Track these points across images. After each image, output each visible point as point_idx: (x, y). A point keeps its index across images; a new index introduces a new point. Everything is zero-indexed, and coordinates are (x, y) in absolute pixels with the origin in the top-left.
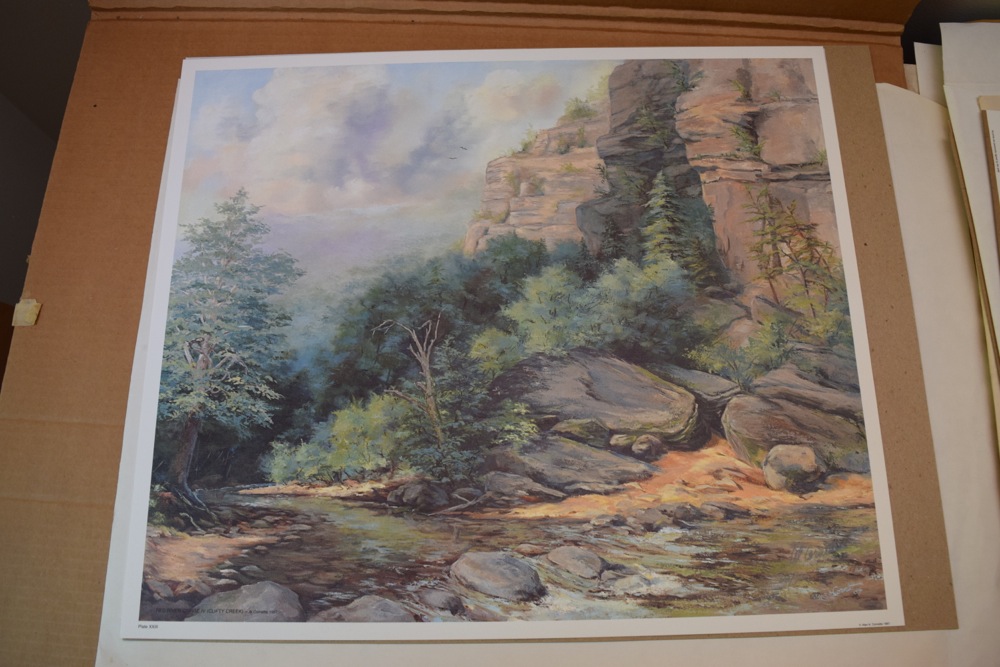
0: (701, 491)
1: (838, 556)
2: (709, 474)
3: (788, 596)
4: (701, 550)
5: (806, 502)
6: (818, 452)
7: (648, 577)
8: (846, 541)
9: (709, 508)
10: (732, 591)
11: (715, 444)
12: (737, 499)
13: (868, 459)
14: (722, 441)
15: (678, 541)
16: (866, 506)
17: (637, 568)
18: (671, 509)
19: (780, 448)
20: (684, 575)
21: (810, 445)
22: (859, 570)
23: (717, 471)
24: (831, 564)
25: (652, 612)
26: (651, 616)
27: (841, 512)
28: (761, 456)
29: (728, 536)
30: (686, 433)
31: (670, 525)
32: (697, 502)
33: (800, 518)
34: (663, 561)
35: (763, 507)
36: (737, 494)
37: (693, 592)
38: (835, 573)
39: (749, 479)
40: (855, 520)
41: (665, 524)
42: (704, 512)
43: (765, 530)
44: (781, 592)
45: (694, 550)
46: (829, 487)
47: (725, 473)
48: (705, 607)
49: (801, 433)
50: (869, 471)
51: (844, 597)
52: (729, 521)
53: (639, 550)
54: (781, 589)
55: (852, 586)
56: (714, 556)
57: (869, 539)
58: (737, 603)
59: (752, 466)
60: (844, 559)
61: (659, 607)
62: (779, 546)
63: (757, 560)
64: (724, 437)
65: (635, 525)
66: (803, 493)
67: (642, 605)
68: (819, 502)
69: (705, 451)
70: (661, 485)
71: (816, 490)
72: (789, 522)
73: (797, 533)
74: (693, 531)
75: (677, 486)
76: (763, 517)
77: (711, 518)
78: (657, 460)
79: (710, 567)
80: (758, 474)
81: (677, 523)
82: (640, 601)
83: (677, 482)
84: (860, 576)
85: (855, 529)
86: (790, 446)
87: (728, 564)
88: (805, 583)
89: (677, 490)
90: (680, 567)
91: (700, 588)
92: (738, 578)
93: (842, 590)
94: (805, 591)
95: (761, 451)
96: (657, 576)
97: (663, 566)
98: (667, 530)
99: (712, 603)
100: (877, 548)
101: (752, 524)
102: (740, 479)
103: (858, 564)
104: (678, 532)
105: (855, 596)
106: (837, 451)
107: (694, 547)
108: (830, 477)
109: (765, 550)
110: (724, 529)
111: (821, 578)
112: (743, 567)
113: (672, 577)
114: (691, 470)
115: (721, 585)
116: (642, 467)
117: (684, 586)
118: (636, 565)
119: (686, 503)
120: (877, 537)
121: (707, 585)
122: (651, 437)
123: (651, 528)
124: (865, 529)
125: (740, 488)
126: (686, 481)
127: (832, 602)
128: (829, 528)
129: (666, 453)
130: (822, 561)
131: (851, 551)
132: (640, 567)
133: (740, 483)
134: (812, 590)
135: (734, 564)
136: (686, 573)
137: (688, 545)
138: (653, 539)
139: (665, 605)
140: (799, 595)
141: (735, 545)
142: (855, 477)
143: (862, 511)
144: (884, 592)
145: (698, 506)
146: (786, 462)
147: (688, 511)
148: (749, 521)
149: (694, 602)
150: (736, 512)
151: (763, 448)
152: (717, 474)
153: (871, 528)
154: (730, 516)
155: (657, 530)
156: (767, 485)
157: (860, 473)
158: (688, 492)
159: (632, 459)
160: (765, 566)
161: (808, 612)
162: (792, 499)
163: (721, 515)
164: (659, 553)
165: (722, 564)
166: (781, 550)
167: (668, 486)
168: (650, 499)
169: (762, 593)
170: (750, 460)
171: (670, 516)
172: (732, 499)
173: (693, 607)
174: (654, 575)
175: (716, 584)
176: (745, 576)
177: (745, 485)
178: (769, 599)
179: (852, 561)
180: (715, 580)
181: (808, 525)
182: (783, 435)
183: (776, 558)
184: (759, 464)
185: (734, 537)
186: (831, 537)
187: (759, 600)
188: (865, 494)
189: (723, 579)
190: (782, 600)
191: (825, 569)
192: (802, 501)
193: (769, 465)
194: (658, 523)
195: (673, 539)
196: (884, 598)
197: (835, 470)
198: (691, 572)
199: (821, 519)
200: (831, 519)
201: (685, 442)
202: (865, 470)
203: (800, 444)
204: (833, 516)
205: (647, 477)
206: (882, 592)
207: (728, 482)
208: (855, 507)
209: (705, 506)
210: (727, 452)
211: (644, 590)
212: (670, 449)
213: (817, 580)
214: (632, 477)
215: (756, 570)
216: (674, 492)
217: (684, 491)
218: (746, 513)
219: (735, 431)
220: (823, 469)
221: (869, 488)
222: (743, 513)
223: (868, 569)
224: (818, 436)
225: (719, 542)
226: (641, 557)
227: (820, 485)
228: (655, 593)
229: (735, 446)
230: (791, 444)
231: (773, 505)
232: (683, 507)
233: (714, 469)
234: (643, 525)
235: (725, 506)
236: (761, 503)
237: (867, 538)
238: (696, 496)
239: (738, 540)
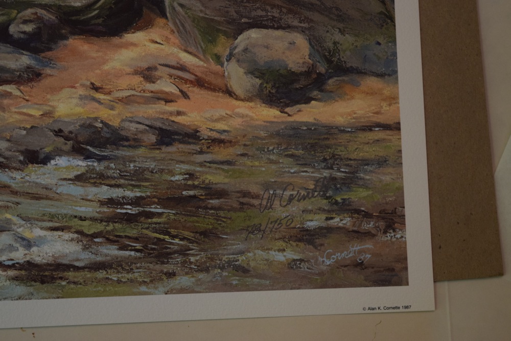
0: (121, 100)
1: (336, 203)
2: (136, 73)
3: (252, 264)
4: (117, 193)
5: (291, 119)
6: (315, 42)
7: (27, 234)
8: (350, 181)
9: (133, 127)
10: (163, 256)
11: (147, 25)
12: (179, 113)
13: (395, 54)
14: (161, 21)
15: (79, 179)
16: (386, 127)
17: (8, 221)
18: (71, 128)
19: (254, 34)
20: (86, 231)
21: (303, 31)
22: (369, 226)
23: (149, 69)
24: (324, 216)
25: (31, 289)
26: (30, 296)
27: (346, 136)
28: (222, 47)
29: (162, 171)
30: (101, 8)
31: (67, 153)
32: (113, 116)
33: (279, 144)
34: (53, 210)
35: (221, 126)
36: (181, 105)
37: (99, 259)
38: (330, 230)
39: (200, 83)
40: (366, 148)
41: (59, 152)
42: (123, 133)
43: (222, 163)
44: (241, 258)
45: (105, 192)
46: (329, 96)
47: (162, 71)
48: (119, 281)
49: (290, 11)
50: (395, 72)
51: (341, 266)
52: (164, 148)
53: (15, 193)
54: (242, 253)
55: (355, 250)
56: (136, 202)
57: (387, 179)
58: (171, 275)
59: (206, 61)
60: (345, 208)
61: (43, 282)
62: (243, 187)
63: (206, 208)
64: (163, 15)
65: (8, 153)
66: (287, 105)
67: (16, 278)
68: (311, 120)
69: (130, 37)
70: (55, 90)
71: (308, 101)
72: (261, 149)
73: (274, 167)
74: (104, 164)
75: (81, 92)
76: (221, 142)
77: (135, 143)
78: (50, 49)
79: (129, 219)
80: (216, 74)
81: (78, 150)
82: (11, 273)
83: (83, 85)
84: (368, 235)
85: (366, 162)
86: (270, 32)
87: (160, 215)
88: (281, 244)
89: (81, 98)
90: (81, 219)
91: (112, 251)
92: (173, 237)
93: (339, 256)
94: (280, 257)
95: (222, 39)
96: (42, 233)
97: (52, 217)
98: (62, 161)
99: (130, 276)
100: (400, 191)
101: (201, 152)
102: (186, 81)
103: (367, 215)
104: (80, 164)
105: (359, 265)
106: (347, 41)
107: (105, 188)
108: (330, 81)
109: (221, 194)
110: (154, 159)
111: (307, 237)
112: (182, 219)
113: (67, 236)
114: (106, 67)
115: (145, 247)
116: (25, 60)
117: (85, 248)
118: (8, 216)
119: (96, 119)
120: (400, 176)
121: (123, 248)
122: (41, 12)
123: (35, 158)
124: (382, 162)
125: (185, 95)
126: (98, 84)
127: (321, 274)
128: (325, 160)
129: (66, 38)
130: (310, 211)
131: (358, 196)
132: (15, 219)
133: (185, 87)
134: (290, 255)
135: (169, 213)
136: (89, 228)
137: (95, 184)
138: (38, 175)
139: (53, 279)
140: (269, 263)
141: (172, 185)
142: (371, 82)
143: (378, 134)
144: (406, 259)
145: (115, 123)
146: (263, 57)
147: (97, 131)
148: (197, 148)
149: (101, 274)
150: (176, 133)
151: (225, 33)
152: (148, 74)
153: (394, 160)
154: (166, 140)
155: (45, 161)
156: (229, 93)
157: (381, 75)
158: (99, 102)
159: (9, 48)
160: (218, 218)
161: (283, 288)
162: (270, 113)
163: (153, 138)
164: (47, 198)
165: (151, 215)
166: (246, 194)
167: (66, 92)
168: (36, 113)
169: (212, 259)
170: (204, 52)
171: (67, 139)
172: (171, 114)
173: (99, 281)
174: (38, 232)
175: (138, 246)
176: (186, 234)
177: (196, 93)
178: (222, 268)
179: (358, 211)
180: (136, 239)
181: (292, 156)
182: (260, 13)
183: (236, 205)
184: (218, 58)
185: (171, 172)
186: (326, 173)
187: (207, 270)
188: (385, 107)
189: (150, 238)
190: (243, 271)
191: (314, 222)
192: (284, 118)
193: (233, 61)
194: (47, 150)
195: (71, 176)
196: (406, 268)
197: (341, 70)
198: (99, 227)
199: (313, 146)
200: (328, 147)
201: (100, 21)
202: (388, 71)
203: (287, 28)
204: (332, 142)
205: (32, 76)
206: (403, 259)
207: (166, 86)
208: (369, 128)
209: (127, 124)
210: (167, 39)
211: (20, 255)
212: (73, 34)
213: (300, 240)
214: (7, 76)
215: (205, 223)
216: (75, 101)
217: (94, 99)
218: (192, 136)
219: (182, 6)
220: (322, 68)
221: (393, 99)
222: (188, 135)
223: (382, 224)
224: (316, 16)
225: (147, 180)
226: (18, 203)
227: (315, 93)
228: (38, 260)
229: (181, 30)
230: (273, 27)
231: (236, 123)
232: (90, 126)
233: (145, 65)
234: (22, 152)
235: (158, 124)
236: (217, 120)
237: (385, 177)
238: (112, 108)
239: (177, 178)
